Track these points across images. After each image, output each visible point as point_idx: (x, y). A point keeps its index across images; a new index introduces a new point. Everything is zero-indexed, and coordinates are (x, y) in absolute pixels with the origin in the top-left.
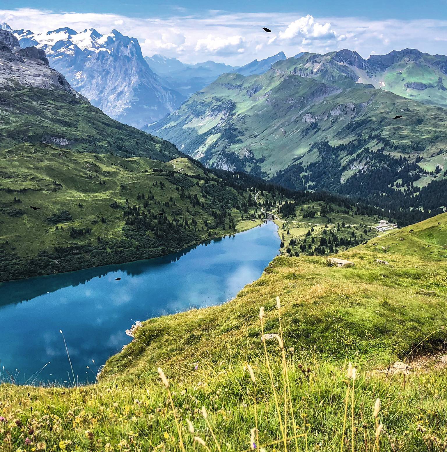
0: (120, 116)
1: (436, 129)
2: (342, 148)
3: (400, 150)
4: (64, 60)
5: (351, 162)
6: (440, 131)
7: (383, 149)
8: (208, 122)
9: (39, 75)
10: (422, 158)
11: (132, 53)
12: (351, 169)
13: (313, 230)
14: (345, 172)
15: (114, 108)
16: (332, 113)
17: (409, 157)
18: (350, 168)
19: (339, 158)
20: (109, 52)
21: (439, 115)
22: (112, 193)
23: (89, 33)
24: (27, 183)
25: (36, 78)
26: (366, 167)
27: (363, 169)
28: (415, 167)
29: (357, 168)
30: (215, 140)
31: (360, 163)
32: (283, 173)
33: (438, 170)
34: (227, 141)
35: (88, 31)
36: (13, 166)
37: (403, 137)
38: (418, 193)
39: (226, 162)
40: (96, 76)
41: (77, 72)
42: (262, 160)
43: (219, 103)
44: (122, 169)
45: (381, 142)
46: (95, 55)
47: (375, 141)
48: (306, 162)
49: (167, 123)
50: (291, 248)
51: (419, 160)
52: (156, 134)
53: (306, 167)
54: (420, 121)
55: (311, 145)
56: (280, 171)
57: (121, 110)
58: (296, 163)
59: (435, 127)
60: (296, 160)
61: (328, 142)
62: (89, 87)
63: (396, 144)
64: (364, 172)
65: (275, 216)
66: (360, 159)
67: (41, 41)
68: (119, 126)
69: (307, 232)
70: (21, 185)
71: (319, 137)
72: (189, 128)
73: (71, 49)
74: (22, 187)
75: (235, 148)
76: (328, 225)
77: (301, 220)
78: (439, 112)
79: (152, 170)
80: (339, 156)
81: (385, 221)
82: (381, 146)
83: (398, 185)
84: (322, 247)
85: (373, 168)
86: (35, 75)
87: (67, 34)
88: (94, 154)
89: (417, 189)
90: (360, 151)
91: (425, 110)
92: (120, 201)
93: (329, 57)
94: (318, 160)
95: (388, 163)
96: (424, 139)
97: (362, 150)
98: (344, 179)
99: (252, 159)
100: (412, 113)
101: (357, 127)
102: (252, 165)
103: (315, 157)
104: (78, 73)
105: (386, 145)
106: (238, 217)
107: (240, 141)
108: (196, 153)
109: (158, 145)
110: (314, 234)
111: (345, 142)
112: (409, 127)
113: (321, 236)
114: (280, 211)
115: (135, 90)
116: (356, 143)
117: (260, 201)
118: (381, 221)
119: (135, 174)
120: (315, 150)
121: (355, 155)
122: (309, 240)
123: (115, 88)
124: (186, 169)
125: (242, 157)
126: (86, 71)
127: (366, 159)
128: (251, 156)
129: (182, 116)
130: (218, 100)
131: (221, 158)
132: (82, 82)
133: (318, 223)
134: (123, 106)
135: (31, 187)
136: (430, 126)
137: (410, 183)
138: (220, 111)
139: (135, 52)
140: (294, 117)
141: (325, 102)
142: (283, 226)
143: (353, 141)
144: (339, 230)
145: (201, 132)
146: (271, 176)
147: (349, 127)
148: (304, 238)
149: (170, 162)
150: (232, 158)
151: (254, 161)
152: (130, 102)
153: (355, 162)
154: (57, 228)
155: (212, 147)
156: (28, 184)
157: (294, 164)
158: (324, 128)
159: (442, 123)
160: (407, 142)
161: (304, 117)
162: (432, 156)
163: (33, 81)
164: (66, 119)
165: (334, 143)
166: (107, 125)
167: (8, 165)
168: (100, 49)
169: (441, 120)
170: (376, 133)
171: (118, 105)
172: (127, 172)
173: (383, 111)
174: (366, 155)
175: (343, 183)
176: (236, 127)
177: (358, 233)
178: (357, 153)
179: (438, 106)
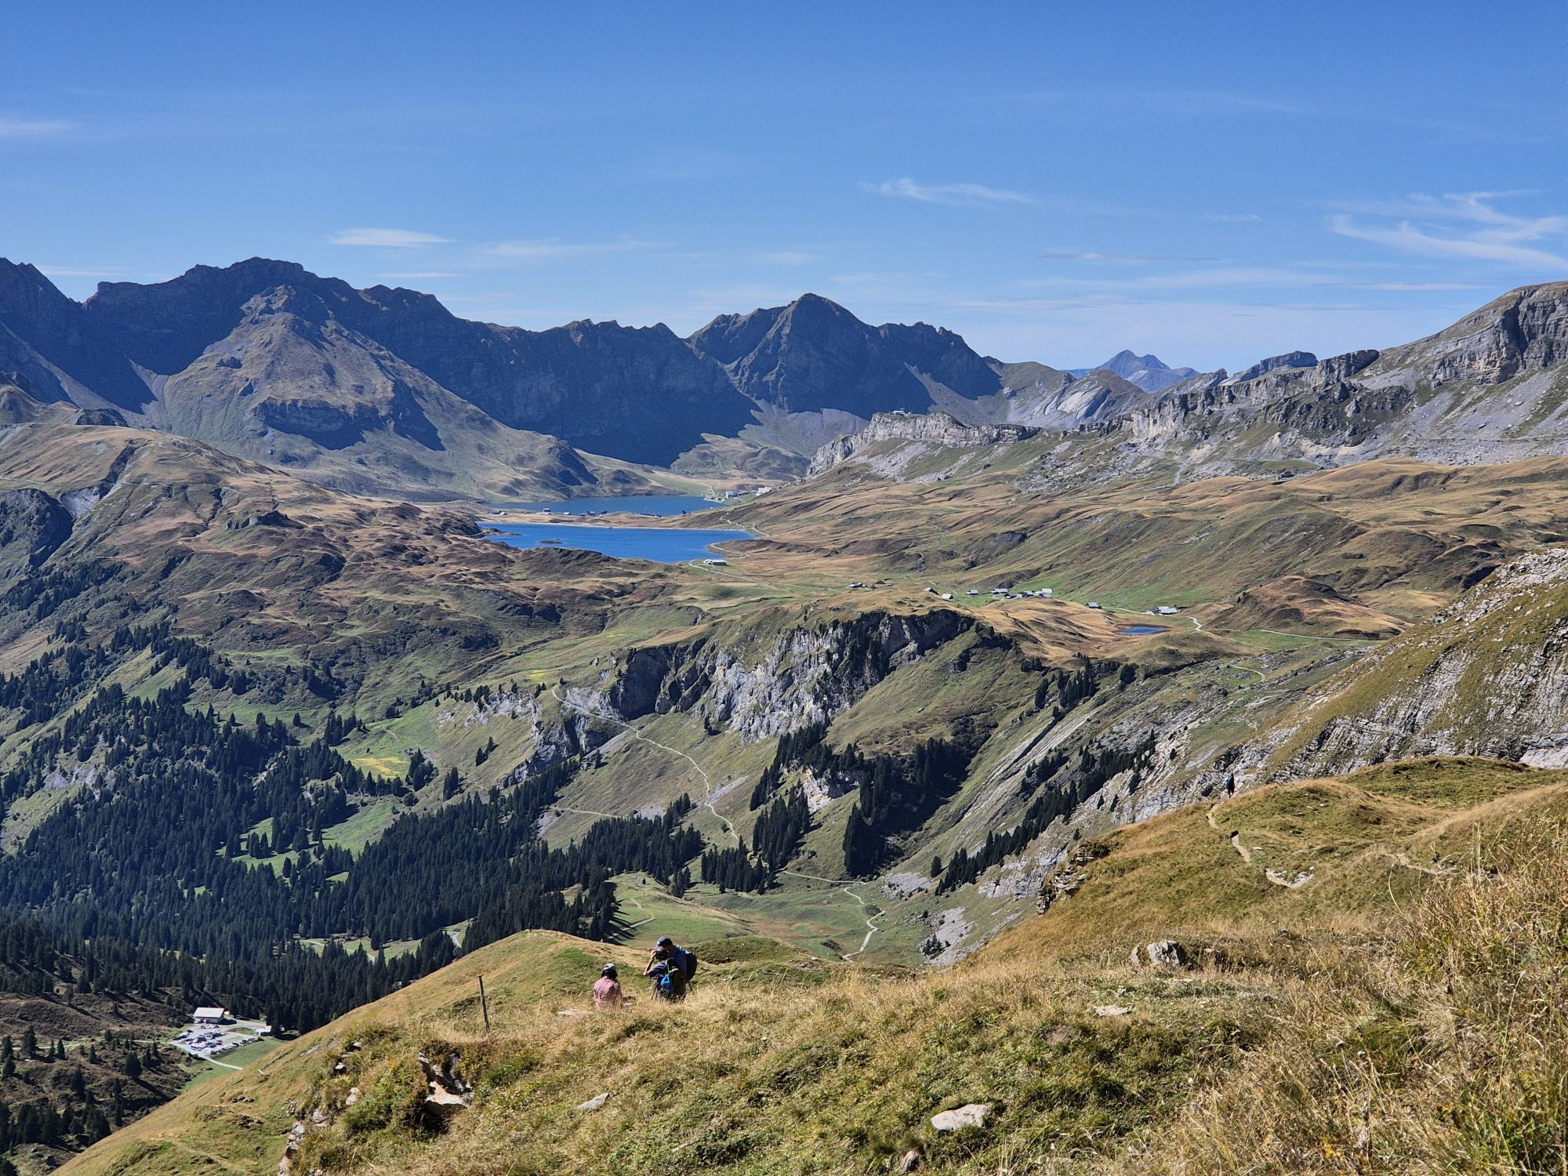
1: (400, 599)
3: (256, 692)
5: (43, 755)
6: (418, 607)
7: (183, 691)
10: (353, 723)
12: (48, 784)
14: (19, 806)
17: (298, 722)
18: (40, 785)
21: (407, 537)
26: (110, 778)
27: (100, 784)
28: (329, 765)
31: (83, 756)
33: (421, 772)
37: (265, 637)
38: (343, 877)
45: (173, 661)
51: (338, 732)
54: (332, 566)
59: (395, 590)
63: (238, 666)
64: (106, 797)
66: (82, 741)
78: (406, 527)
81: (216, 1012)
82: (173, 674)
83: (260, 849)
85: (144, 779)
89: (336, 860)
90: (81, 705)
91: (348, 514)
95: (206, 753)
96: (355, 642)
97: (93, 694)
98: (12, 835)
100: (293, 533)
101: (59, 598)
105: (194, 675)
111: (11, 662)
112: (286, 592)
116: (61, 667)
118: (201, 1012)
121: (57, 724)
127: (110, 738)
136: (375, 586)
137: (310, 834)
143: (48, 659)
144: (9, 1071)
153: (61, 754)
159: (423, 573)
160: (288, 656)
162: (391, 714)
169: (417, 559)
170: (148, 622)
173: (174, 523)
174: (110, 721)
175: (12, 851)
177: (101, 1076)
178: (71, 713)
179: (398, 502)
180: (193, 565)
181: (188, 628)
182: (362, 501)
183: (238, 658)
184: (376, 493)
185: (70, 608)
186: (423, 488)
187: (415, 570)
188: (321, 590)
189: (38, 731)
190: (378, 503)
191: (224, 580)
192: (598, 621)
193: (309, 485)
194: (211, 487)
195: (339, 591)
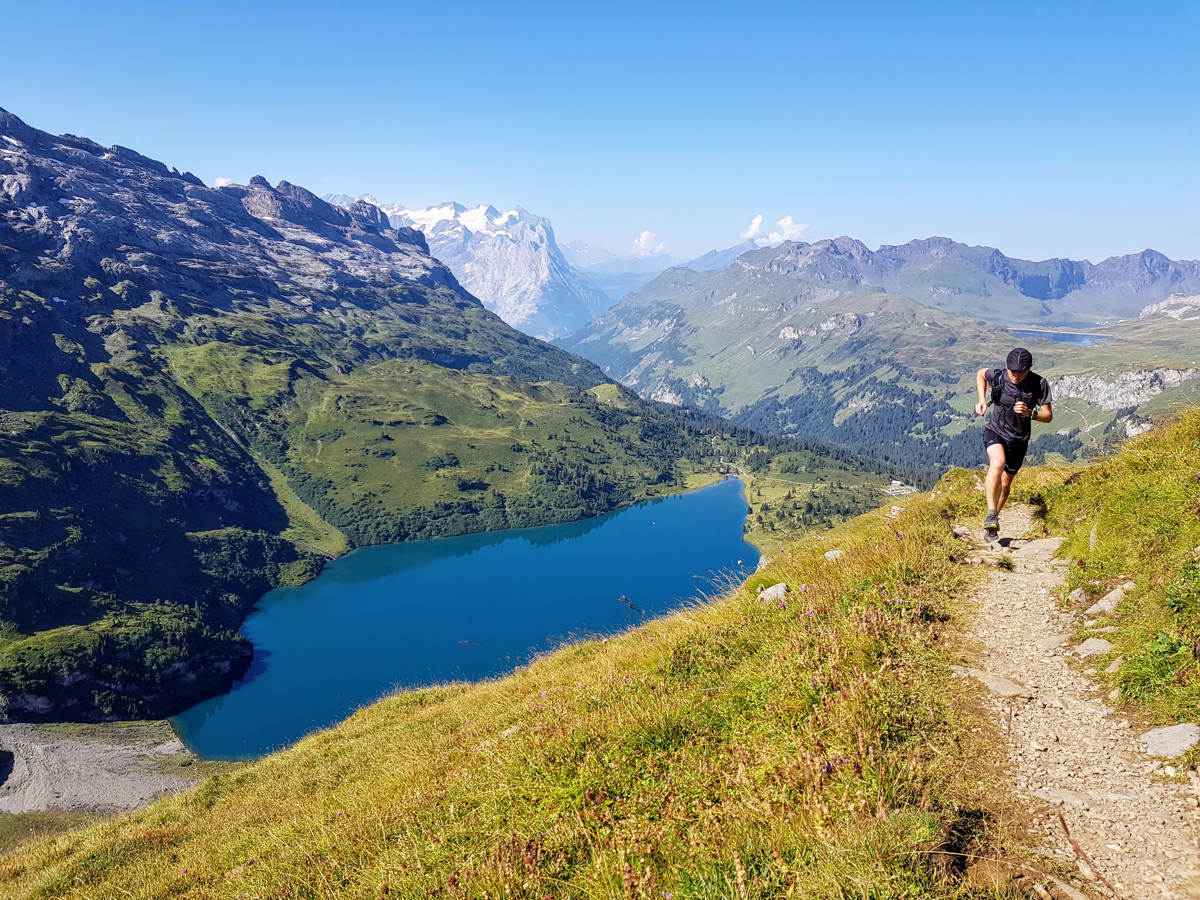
0: (521, 325)
1: (976, 353)
2: (838, 376)
3: (921, 381)
4: (448, 246)
5: (849, 396)
6: (982, 356)
7: (897, 379)
8: (645, 334)
9: (415, 267)
10: (955, 394)
11: (541, 238)
12: (850, 406)
13: (794, 491)
14: (841, 411)
15: (514, 312)
16: (824, 327)
17: (935, 392)
18: (848, 405)
19: (832, 391)
20: (510, 236)
21: (981, 332)
22: (512, 431)
23: (484, 209)
24: (399, 412)
25: (412, 270)
26: (871, 405)
27: (867, 407)
28: (944, 407)
29: (857, 405)
30: (654, 361)
31: (862, 397)
32: (750, 409)
34: (670, 362)
35: (482, 207)
36: (381, 390)
37: (928, 363)
38: (947, 444)
39: (670, 392)
40: (491, 269)
41: (465, 263)
42: (722, 391)
43: (661, 309)
44: (527, 398)
45: (894, 369)
46: (490, 240)
47: (886, 367)
48: (784, 394)
49: (587, 336)
50: (763, 515)
51: (949, 396)
52: (572, 350)
53: (784, 402)
54: (953, 341)
55: (792, 372)
56: (747, 407)
57: (523, 317)
58: (770, 396)
60: (769, 391)
61: (816, 367)
62: (481, 284)
63: (917, 372)
64: (869, 411)
65: (740, 470)
66: (862, 393)
67: (418, 219)
68: (524, 340)
69: (786, 494)
70: (391, 415)
71: (804, 360)
72: (618, 344)
73: (458, 232)
74: (392, 419)
75: (680, 372)
76: (816, 485)
77: (778, 476)
78: (980, 329)
79: (568, 400)
80: (831, 387)
81: (900, 482)
82: (895, 374)
83: (918, 432)
84: (808, 516)
85: (881, 406)
86: (410, 267)
87: (454, 211)
88: (489, 376)
89: (946, 438)
90: (863, 382)
91: (960, 324)
92: (524, 442)
93: (819, 247)
94: (801, 393)
95: (903, 399)
96: (958, 366)
97: (867, 379)
98: (837, 421)
99: (706, 388)
100: (940, 329)
101: (859, 347)
102: (707, 397)
103: (797, 388)
104: (467, 265)
105: (901, 374)
106: (687, 469)
107: (690, 363)
108: (627, 379)
109: (575, 366)
110: (798, 497)
111: (842, 367)
112: (935, 349)
113: (807, 500)
114: (748, 462)
115: (543, 288)
116: (857, 370)
117: (719, 447)
118: (895, 482)
119: (544, 405)
120: (798, 378)
121: (855, 387)
122: (790, 505)
123: (516, 286)
124: (614, 400)
125: (692, 385)
126: (477, 262)
127: (871, 392)
128: (706, 384)
129: (609, 326)
130: (660, 304)
131: (662, 386)
132: (471, 276)
133: (802, 481)
134: (526, 312)
135: (403, 419)
136: (966, 348)
137: (936, 428)
138: (661, 319)
139: (545, 237)
140: (768, 332)
141: (813, 311)
142: (752, 485)
143: (853, 367)
144: (832, 492)
145: (635, 349)
146: (733, 413)
147: (847, 346)
148: (781, 501)
149: (592, 390)
150: (678, 387)
151: (710, 391)
152: (536, 305)
153: (855, 397)
154: (438, 476)
155: (649, 370)
156: (400, 414)
157: (766, 397)
158: (811, 348)
159: (985, 345)
160: (933, 370)
161: (782, 331)
162: (969, 392)
163: (407, 275)
164: (453, 327)
165: (826, 369)
166: (507, 336)
167: (372, 387)
168: (497, 233)
169: (984, 340)
170: (887, 356)
171: (520, 310)
172: (533, 402)
173: (898, 325)
174: (872, 387)
175: (838, 426)
176: (684, 343)
177: (860, 498)
178: (859, 384)
179: (978, 320)
180: (902, 338)
181: (900, 358)
182: (965, 320)
183: (916, 370)
184: (970, 317)
185: (861, 352)
186: (988, 316)
187: (982, 344)
188: (947, 349)
189: (848, 389)
190: (971, 320)
191: (913, 345)
192: (1051, 364)
193: (947, 313)
194: (913, 313)
195: (954, 349)
